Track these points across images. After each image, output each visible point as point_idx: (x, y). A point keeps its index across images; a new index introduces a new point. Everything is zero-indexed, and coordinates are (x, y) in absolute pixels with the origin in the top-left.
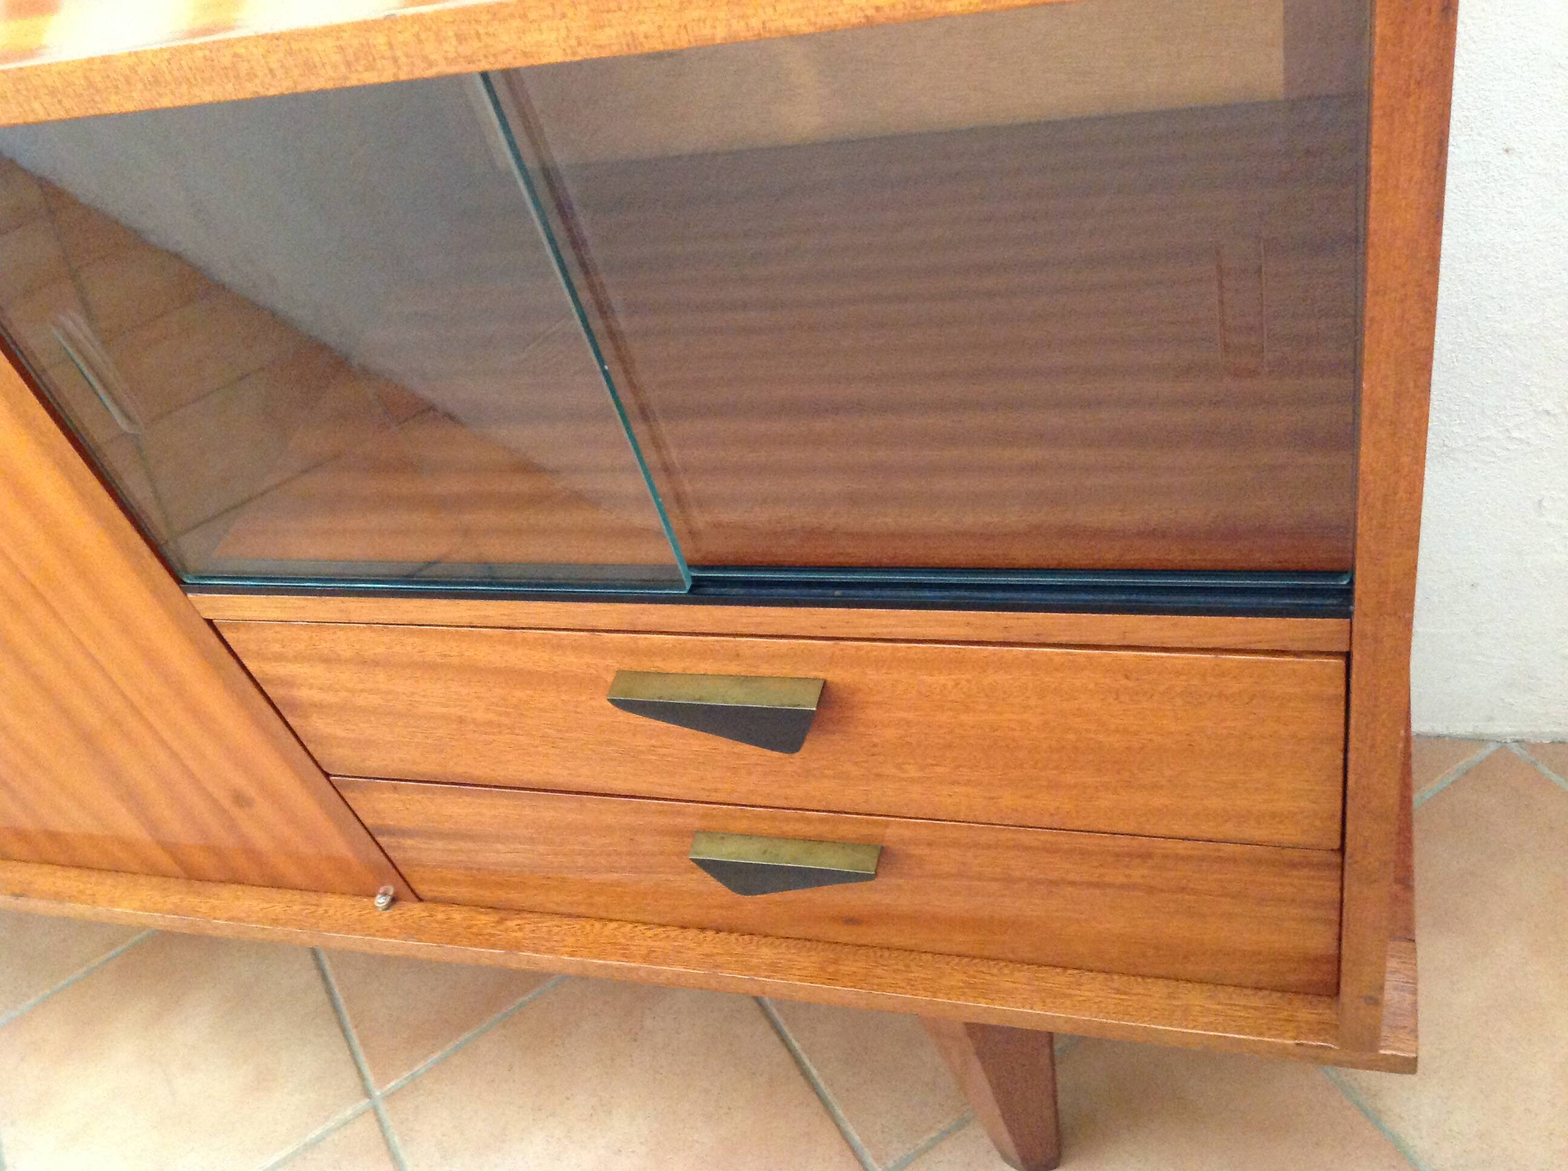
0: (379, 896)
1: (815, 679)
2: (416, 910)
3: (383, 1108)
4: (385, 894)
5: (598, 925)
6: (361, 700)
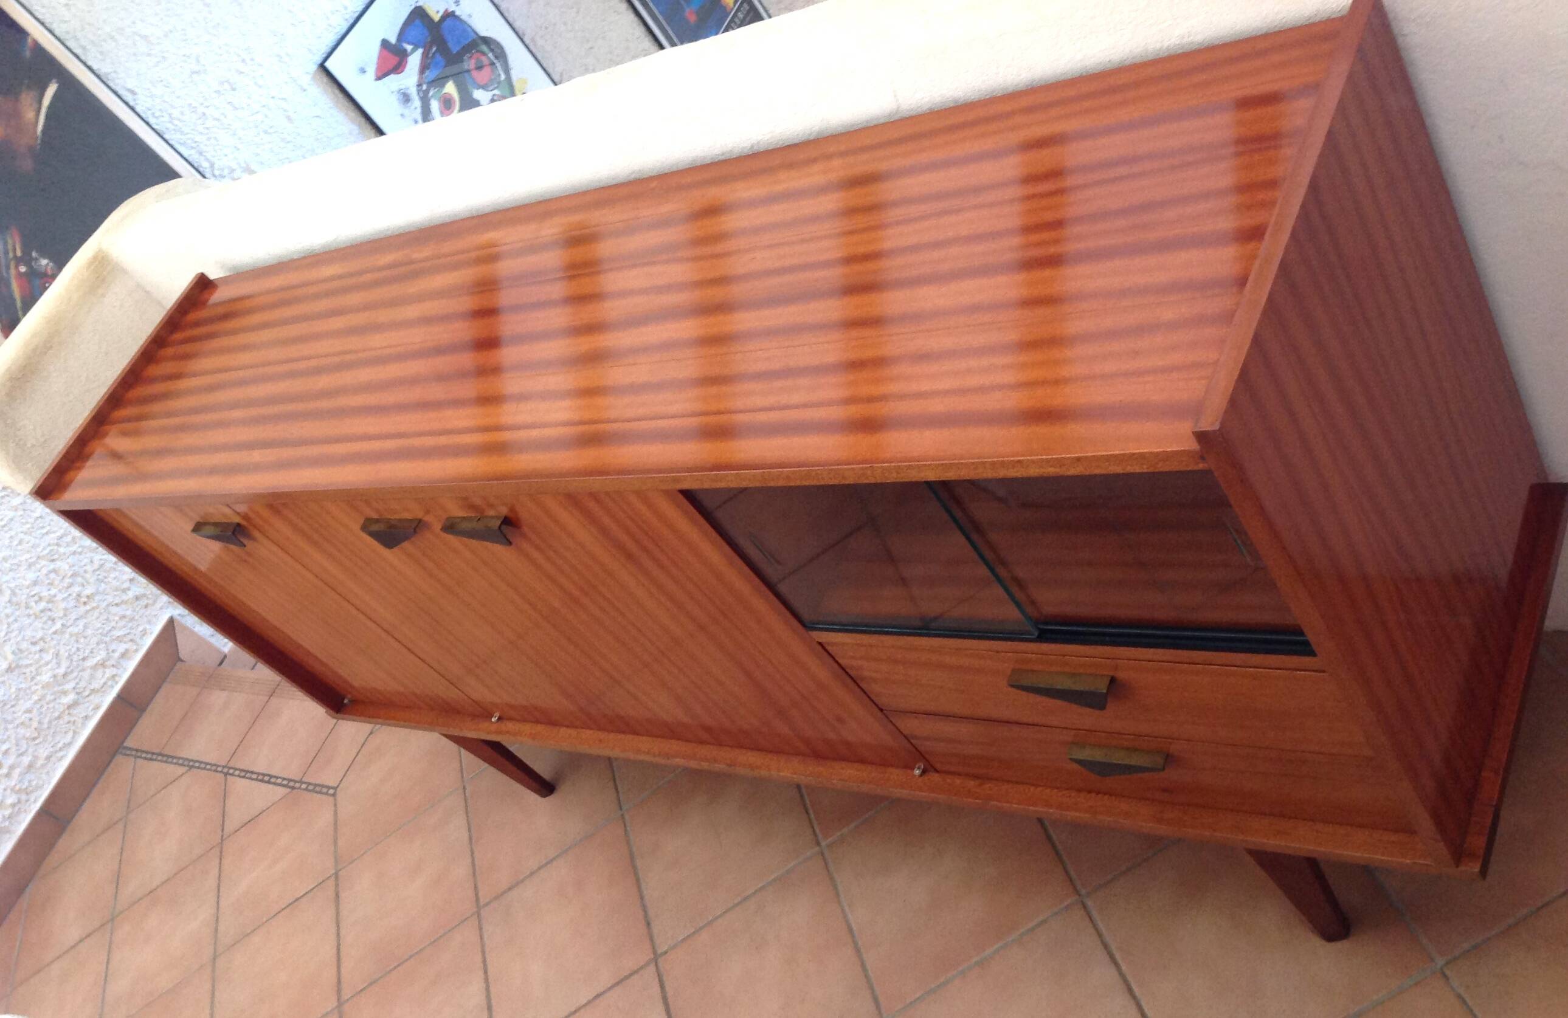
0: (916, 769)
1: (1108, 675)
2: (935, 777)
3: (826, 852)
4: (919, 768)
5: (1032, 789)
6: (894, 678)
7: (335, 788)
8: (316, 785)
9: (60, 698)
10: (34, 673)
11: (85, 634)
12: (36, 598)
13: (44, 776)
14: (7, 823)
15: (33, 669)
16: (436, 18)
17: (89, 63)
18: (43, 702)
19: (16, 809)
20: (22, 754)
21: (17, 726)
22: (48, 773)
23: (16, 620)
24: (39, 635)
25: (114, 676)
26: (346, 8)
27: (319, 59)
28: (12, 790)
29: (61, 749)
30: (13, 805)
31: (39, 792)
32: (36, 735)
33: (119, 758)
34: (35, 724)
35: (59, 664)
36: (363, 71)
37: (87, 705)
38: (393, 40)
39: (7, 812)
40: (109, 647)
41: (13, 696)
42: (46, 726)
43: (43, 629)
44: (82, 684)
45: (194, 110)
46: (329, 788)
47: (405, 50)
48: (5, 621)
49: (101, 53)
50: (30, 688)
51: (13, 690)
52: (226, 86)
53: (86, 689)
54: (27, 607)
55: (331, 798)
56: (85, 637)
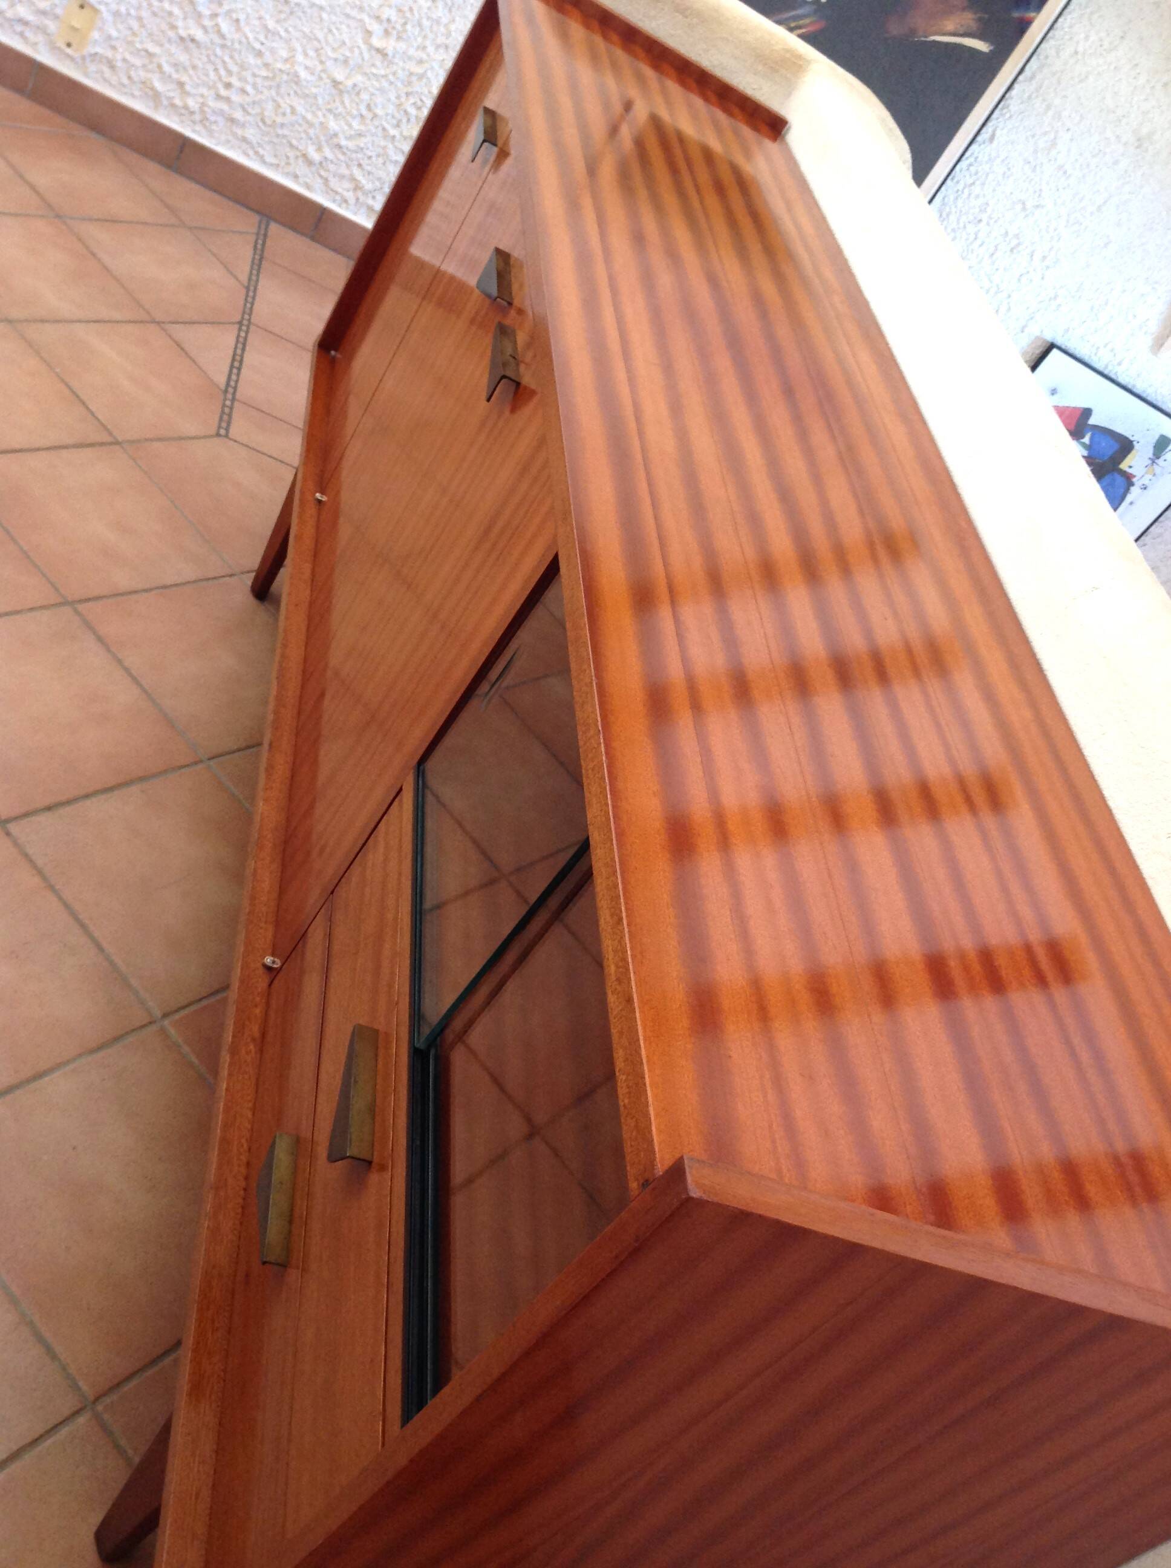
0: (272, 959)
2: (262, 984)
3: (154, 1028)
5: (250, 1105)
6: (367, 890)
7: (227, 436)
8: (230, 415)
9: (313, 144)
10: (337, 112)
11: (388, 163)
12: (419, 103)
13: (223, 138)
14: (165, 102)
15: (341, 109)
16: (1124, 466)
17: (1016, 86)
18: (305, 126)
19: (183, 111)
20: (244, 109)
21: (274, 101)
22: (228, 141)
23: (391, 83)
24: (379, 111)
25: (346, 201)
26: (1119, 364)
27: (1059, 341)
28: (203, 104)
29: (256, 153)
30: (186, 107)
31: (203, 131)
32: (268, 122)
33: (255, 218)
34: (279, 120)
35: (349, 138)
36: (1054, 392)
37: (310, 175)
38: (1092, 421)
39: (178, 102)
40: (376, 192)
41: (307, 92)
42: (280, 132)
43: (387, 115)
44: (332, 167)
45: (983, 210)
46: (227, 430)
47: (1083, 437)
48: (388, 71)
49: (1030, 97)
50: (319, 109)
51: (314, 90)
52: (1014, 242)
53: (328, 172)
54: (408, 94)
55: (213, 432)
56: (384, 164)
